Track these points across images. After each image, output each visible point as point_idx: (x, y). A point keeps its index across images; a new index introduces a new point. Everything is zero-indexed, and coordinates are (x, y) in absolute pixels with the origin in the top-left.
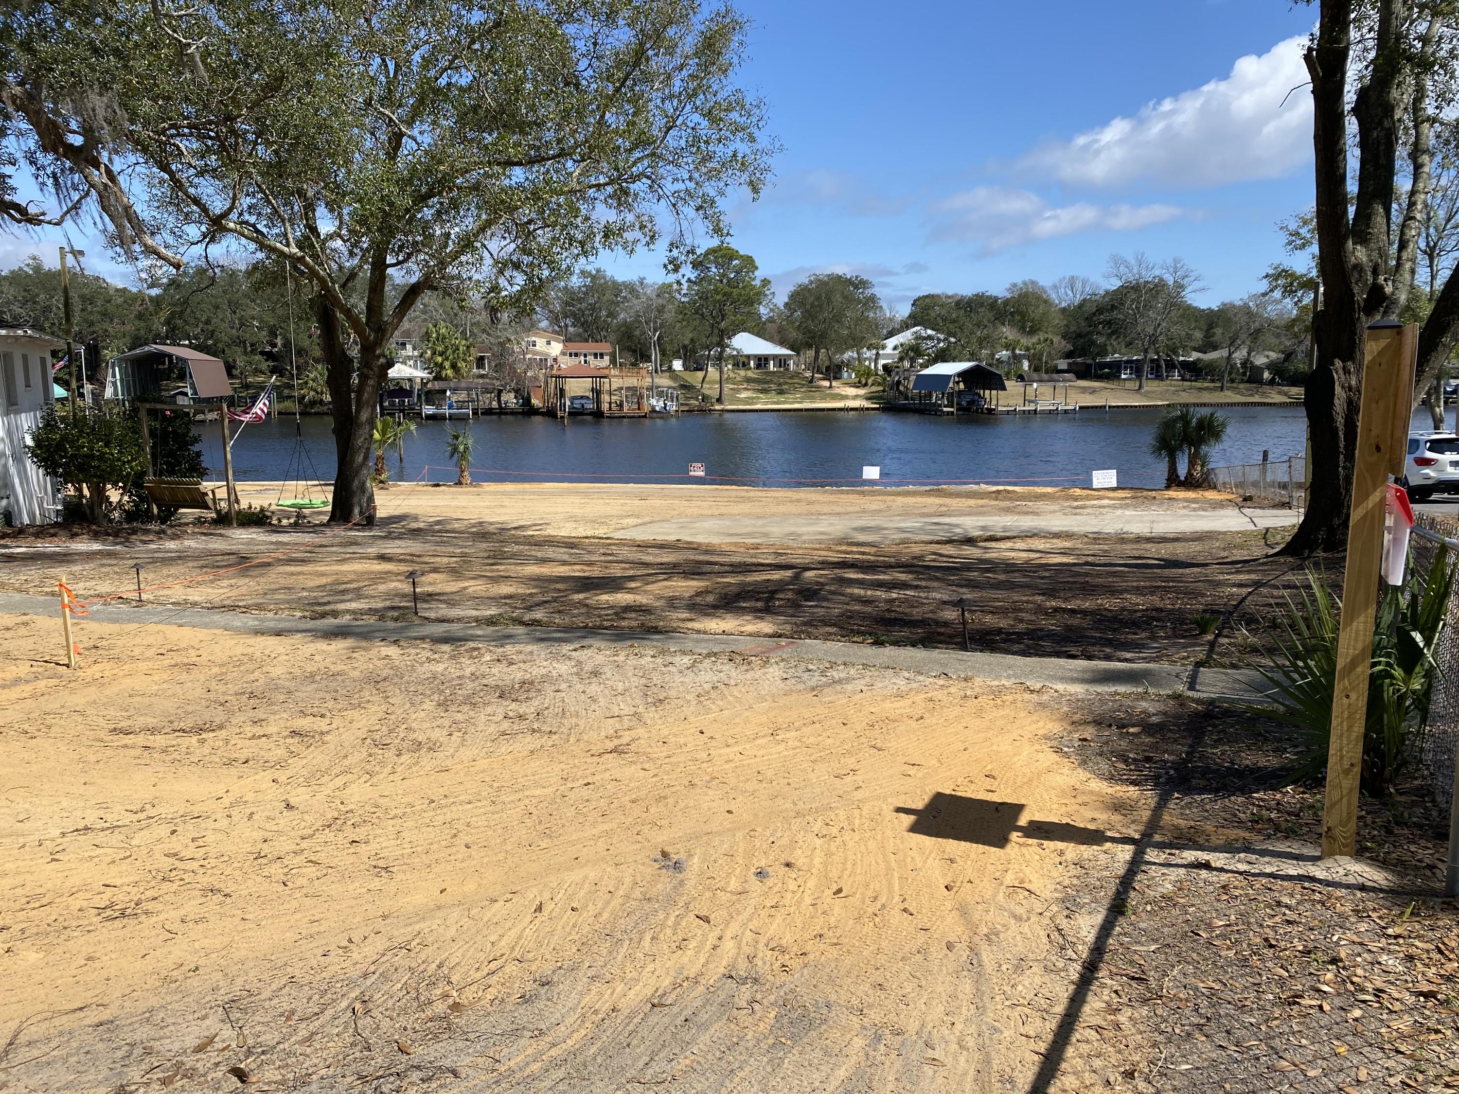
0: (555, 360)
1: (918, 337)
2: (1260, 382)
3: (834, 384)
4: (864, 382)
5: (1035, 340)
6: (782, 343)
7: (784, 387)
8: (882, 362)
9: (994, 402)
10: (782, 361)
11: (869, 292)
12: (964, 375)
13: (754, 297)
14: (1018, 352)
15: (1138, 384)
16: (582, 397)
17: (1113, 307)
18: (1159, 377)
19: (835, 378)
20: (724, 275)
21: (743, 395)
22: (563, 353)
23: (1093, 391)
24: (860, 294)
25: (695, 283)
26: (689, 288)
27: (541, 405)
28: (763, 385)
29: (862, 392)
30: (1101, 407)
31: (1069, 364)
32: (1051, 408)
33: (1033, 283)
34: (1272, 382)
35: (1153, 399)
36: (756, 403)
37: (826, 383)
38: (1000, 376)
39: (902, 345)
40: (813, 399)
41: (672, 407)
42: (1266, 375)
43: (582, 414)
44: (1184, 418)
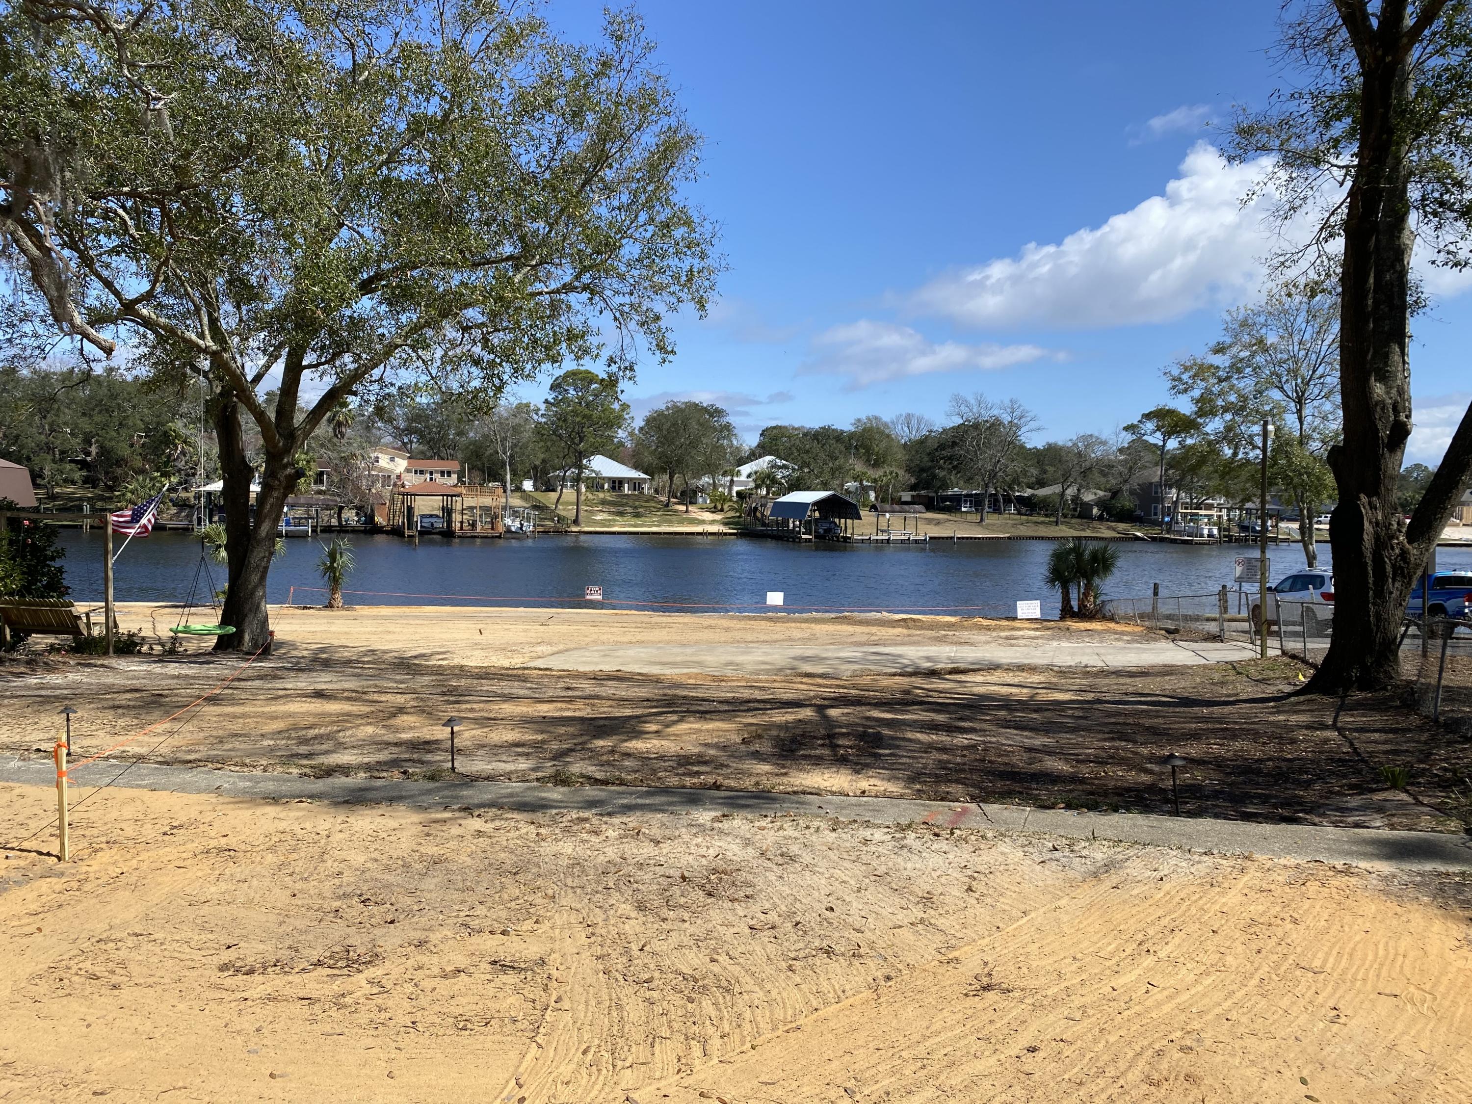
0: (399, 477)
1: (774, 466)
2: (1090, 517)
3: (690, 508)
4: (719, 507)
5: (880, 472)
6: (636, 467)
7: (640, 510)
8: (736, 489)
9: (849, 531)
10: (636, 484)
11: (724, 420)
12: (820, 504)
13: (615, 421)
14: (865, 483)
15: (979, 517)
16: (431, 516)
17: (954, 444)
18: (996, 510)
19: (691, 503)
20: (581, 398)
21: (599, 517)
22: (408, 470)
23: (938, 523)
24: (716, 422)
25: (552, 404)
26: (547, 409)
27: (385, 523)
28: (619, 507)
29: (718, 517)
30: (947, 538)
31: (913, 496)
32: (903, 538)
33: (876, 418)
34: (1101, 518)
35: (994, 531)
36: (613, 526)
37: (682, 508)
38: (855, 506)
39: (756, 473)
40: (670, 523)
41: (529, 527)
42: (1095, 511)
43: (429, 533)
44: (1077, 551)
